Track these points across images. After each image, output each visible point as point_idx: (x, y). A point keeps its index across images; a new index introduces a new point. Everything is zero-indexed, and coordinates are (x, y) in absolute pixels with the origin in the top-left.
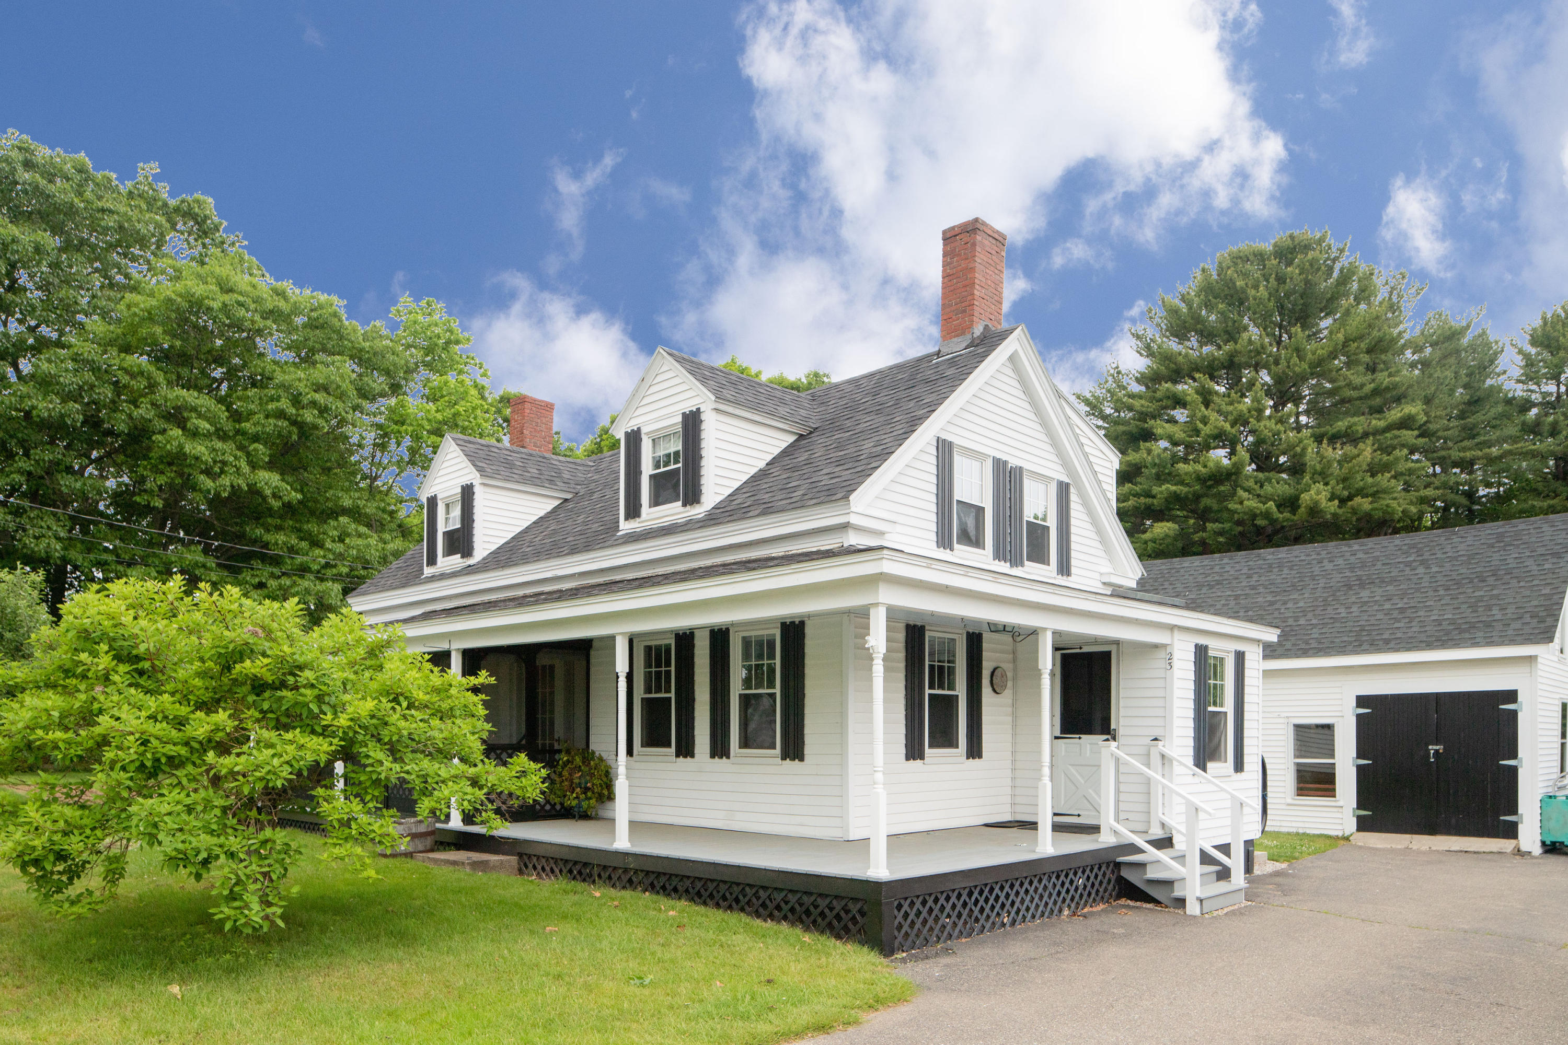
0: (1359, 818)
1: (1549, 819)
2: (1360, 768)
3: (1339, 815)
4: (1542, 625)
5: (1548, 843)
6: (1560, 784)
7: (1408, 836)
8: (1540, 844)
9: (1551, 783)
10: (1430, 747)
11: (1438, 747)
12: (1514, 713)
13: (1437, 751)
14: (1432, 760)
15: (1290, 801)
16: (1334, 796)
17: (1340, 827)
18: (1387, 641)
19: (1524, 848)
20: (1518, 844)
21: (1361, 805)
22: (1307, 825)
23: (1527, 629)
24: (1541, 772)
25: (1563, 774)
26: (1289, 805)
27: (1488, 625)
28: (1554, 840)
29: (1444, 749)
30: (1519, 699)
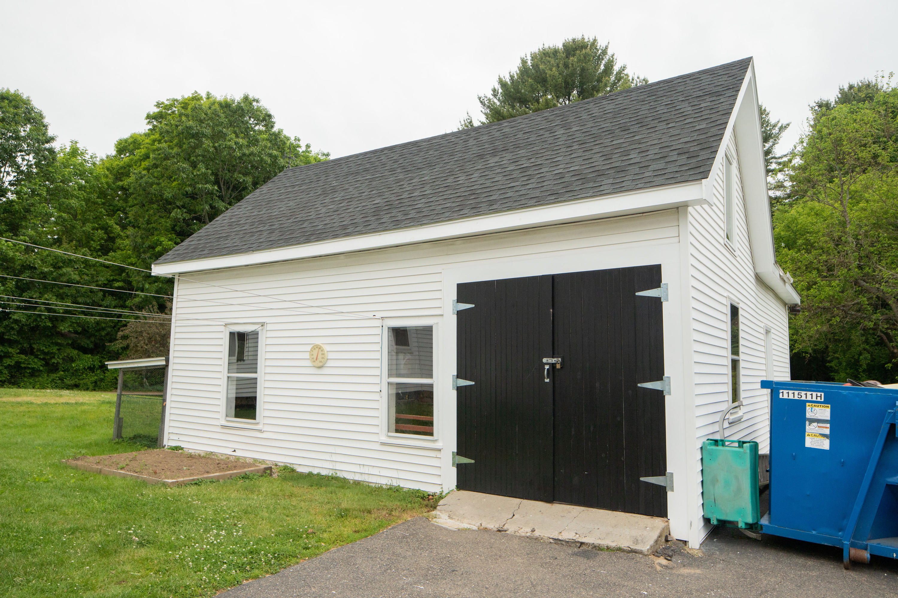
0: (460, 468)
1: (714, 481)
2: (460, 390)
3: (436, 463)
4: (694, 160)
5: (714, 522)
6: (732, 418)
7: (516, 501)
8: (701, 523)
9: (717, 418)
10: (545, 360)
11: (553, 360)
12: (657, 303)
13: (553, 366)
14: (547, 380)
15: (384, 439)
16: (431, 434)
17: (437, 481)
18: (491, 203)
19: (677, 534)
20: (667, 528)
21: (462, 449)
22: (402, 475)
23: (672, 168)
24: (700, 401)
25: (736, 404)
26: (383, 444)
27: (621, 170)
28: (723, 517)
29: (562, 363)
30: (664, 281)
